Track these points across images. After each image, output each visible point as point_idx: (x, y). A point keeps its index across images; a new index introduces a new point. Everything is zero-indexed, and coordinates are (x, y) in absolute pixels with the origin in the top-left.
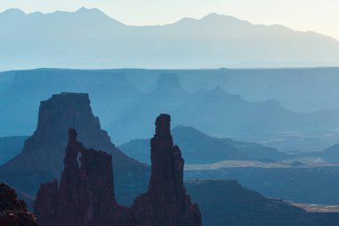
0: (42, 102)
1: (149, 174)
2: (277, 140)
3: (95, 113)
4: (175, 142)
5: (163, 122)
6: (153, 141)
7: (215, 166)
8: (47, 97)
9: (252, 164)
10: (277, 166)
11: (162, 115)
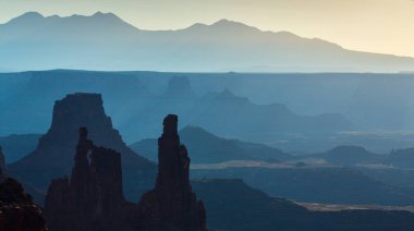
0: (57, 102)
1: (157, 171)
2: (283, 141)
3: (108, 112)
4: (182, 141)
5: (171, 122)
6: (161, 140)
7: (223, 165)
8: (61, 96)
9: (258, 164)
10: (282, 166)
11: (170, 115)
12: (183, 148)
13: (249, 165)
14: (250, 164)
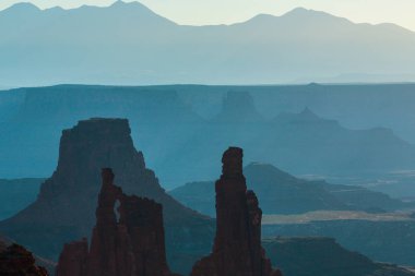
0: (65, 132)
1: (213, 230)
2: (388, 182)
3: (138, 146)
4: (250, 186)
5: (233, 157)
6: (219, 185)
7: (303, 218)
8: (71, 124)
9: (353, 216)
10: (389, 218)
11: (231, 149)
12: (251, 194)
13: (340, 217)
14: (343, 216)
